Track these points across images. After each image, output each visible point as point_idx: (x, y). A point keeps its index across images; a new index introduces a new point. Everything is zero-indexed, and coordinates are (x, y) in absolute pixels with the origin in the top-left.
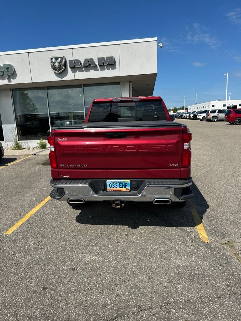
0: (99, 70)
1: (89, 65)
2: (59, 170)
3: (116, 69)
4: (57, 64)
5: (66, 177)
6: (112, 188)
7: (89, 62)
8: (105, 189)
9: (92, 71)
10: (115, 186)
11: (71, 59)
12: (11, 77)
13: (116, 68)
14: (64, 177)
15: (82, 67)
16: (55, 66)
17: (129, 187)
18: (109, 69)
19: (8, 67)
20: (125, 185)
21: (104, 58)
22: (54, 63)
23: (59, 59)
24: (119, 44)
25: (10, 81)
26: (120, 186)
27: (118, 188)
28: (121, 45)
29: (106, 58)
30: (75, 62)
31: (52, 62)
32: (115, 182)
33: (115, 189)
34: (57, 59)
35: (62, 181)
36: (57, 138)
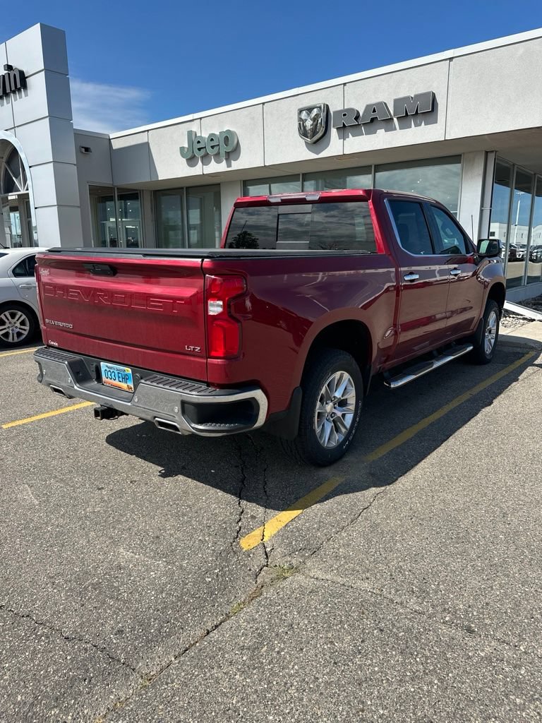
0: (395, 129)
1: (374, 119)
3: (436, 123)
4: (309, 124)
7: (374, 111)
8: (99, 379)
9: (381, 132)
11: (340, 108)
12: (231, 156)
15: (359, 125)
16: (305, 127)
18: (420, 125)
19: (228, 137)
22: (304, 121)
23: (315, 110)
25: (229, 165)
30: (345, 115)
31: (300, 119)
34: (310, 110)
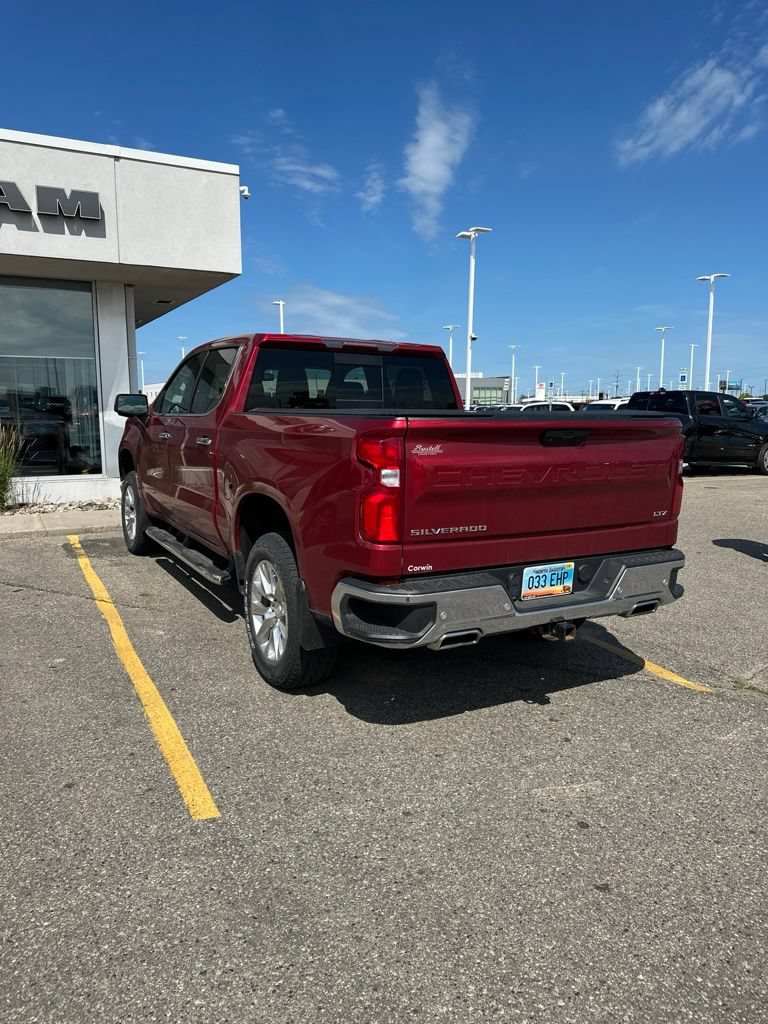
2: (406, 548)
5: (423, 568)
6: (534, 590)
10: (542, 583)
13: (103, 235)
14: (417, 569)
17: (569, 583)
20: (561, 579)
21: (61, 192)
24: (117, 158)
26: (552, 580)
27: (548, 589)
28: (121, 160)
29: (68, 194)
32: (541, 571)
33: (541, 590)
35: (409, 582)
36: (412, 444)
